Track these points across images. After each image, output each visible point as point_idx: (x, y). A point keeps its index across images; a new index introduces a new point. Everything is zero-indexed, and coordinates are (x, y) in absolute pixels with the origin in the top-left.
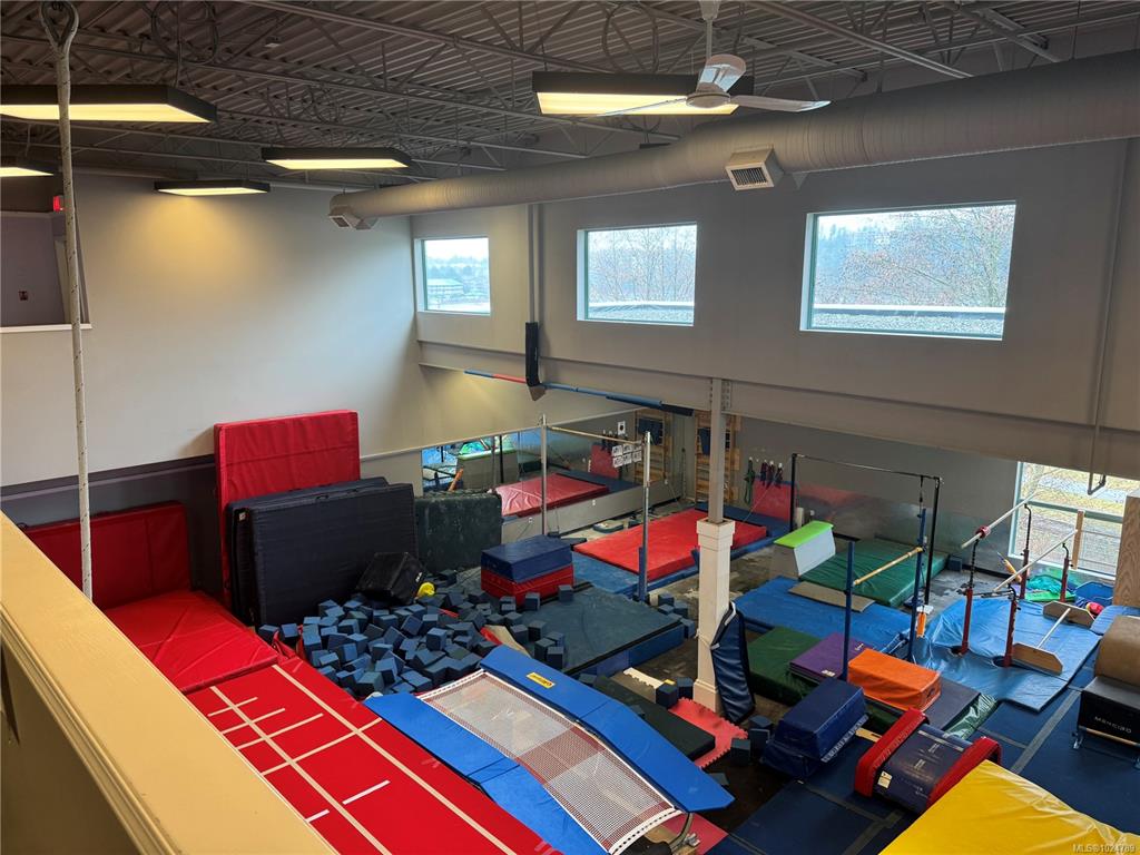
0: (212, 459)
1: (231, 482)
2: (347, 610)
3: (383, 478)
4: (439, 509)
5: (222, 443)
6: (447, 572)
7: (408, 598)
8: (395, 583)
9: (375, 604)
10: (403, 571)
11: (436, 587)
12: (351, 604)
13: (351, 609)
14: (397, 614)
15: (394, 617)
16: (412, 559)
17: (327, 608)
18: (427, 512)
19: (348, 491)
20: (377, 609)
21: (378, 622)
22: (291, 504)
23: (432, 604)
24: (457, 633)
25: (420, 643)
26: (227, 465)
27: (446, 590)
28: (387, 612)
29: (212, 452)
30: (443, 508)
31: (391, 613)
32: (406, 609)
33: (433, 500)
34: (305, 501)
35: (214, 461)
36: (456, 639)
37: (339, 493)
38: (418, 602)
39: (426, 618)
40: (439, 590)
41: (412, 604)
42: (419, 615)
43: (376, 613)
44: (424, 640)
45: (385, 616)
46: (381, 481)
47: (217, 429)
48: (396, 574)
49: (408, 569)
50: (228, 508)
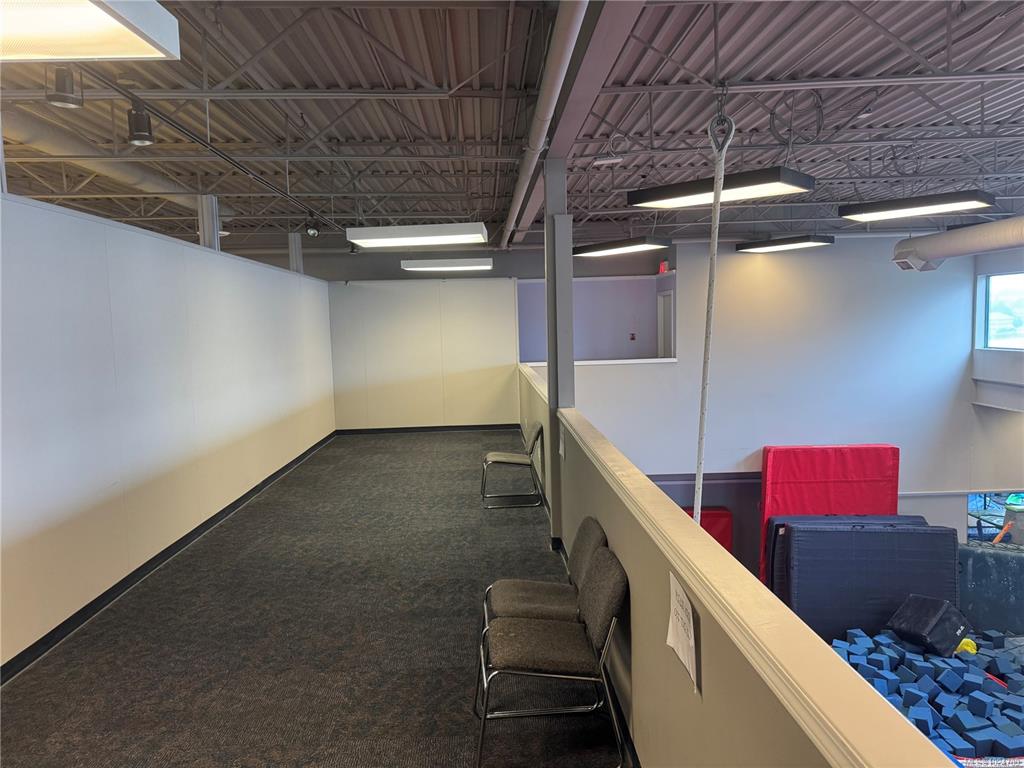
0: (759, 476)
1: (774, 499)
2: (877, 644)
3: (922, 517)
4: (986, 563)
5: (770, 464)
6: (993, 633)
7: (947, 650)
8: (932, 630)
9: (908, 646)
10: (942, 620)
11: (979, 647)
12: (882, 639)
13: (882, 645)
14: (932, 664)
15: (928, 665)
16: (953, 609)
17: (856, 636)
18: (970, 562)
19: (885, 525)
20: (910, 652)
21: (911, 665)
22: (827, 528)
23: (974, 663)
24: (1005, 706)
25: (960, 703)
26: (772, 483)
27: (993, 653)
28: (921, 658)
29: (760, 470)
30: (991, 561)
31: (926, 660)
32: (944, 661)
33: (980, 550)
34: (841, 528)
35: (760, 478)
36: (1005, 712)
37: (875, 525)
38: (956, 657)
39: (968, 677)
40: (982, 650)
41: (950, 657)
42: (960, 672)
43: (909, 656)
44: (965, 700)
45: (919, 661)
46: (920, 521)
47: (766, 451)
48: (934, 621)
49: (949, 619)
50: (769, 522)
